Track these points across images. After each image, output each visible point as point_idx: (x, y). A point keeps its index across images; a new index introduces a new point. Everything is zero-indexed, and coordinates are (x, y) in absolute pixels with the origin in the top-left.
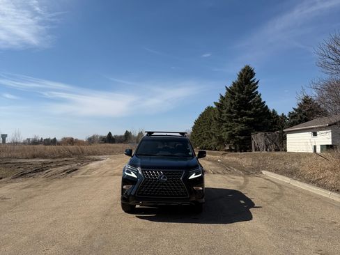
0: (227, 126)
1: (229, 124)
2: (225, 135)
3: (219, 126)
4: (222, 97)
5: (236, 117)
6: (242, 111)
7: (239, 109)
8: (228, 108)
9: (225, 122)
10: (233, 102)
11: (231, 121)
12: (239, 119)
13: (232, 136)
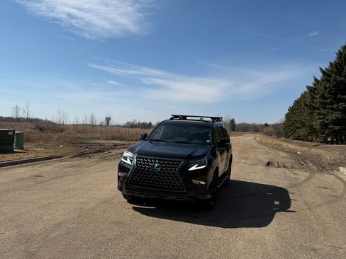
0: (319, 114)
1: (322, 111)
2: (317, 124)
3: (311, 113)
4: (316, 80)
5: (331, 103)
6: (339, 96)
7: (335, 94)
8: (321, 92)
9: (318, 109)
10: (328, 85)
11: (325, 108)
12: (335, 106)
13: (324, 126)
